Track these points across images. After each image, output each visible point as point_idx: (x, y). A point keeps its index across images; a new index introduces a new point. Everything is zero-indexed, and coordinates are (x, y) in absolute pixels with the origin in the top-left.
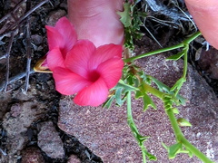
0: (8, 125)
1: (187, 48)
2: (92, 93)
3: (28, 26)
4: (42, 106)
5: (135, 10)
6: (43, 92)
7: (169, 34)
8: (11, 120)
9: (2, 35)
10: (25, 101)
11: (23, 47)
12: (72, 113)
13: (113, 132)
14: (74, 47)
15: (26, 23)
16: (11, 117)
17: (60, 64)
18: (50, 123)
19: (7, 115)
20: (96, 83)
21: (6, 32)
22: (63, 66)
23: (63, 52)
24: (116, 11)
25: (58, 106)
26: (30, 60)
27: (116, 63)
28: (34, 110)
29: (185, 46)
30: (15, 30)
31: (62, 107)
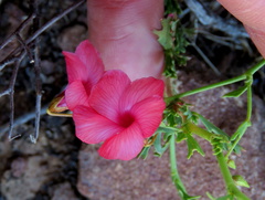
0: (8, 189)
1: (251, 81)
2: (122, 143)
3: (36, 51)
4: (55, 161)
5: (178, 26)
6: (56, 141)
7: (230, 57)
8: (12, 182)
9: (3, 63)
10: (30, 155)
11: (27, 78)
12: (97, 170)
13: (154, 195)
14: (101, 80)
15: (34, 47)
16: (12, 177)
17: (83, 102)
18: (67, 185)
19: (7, 174)
20: (128, 130)
21: (9, 58)
22: (86, 104)
23: (87, 86)
24: (152, 30)
25: (77, 161)
26: (39, 97)
27: (155, 104)
28: (44, 167)
29: (248, 78)
30: (19, 56)
31: (82, 162)
